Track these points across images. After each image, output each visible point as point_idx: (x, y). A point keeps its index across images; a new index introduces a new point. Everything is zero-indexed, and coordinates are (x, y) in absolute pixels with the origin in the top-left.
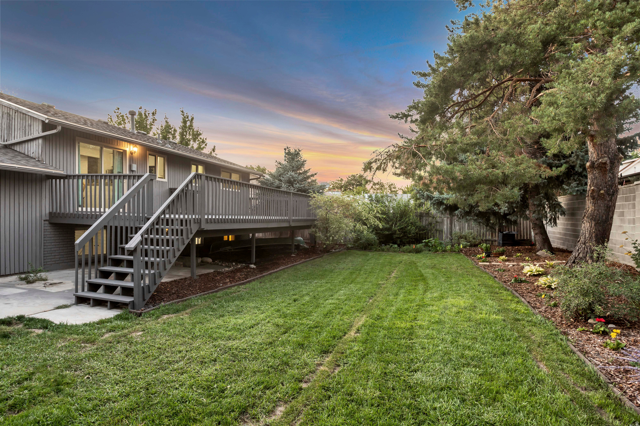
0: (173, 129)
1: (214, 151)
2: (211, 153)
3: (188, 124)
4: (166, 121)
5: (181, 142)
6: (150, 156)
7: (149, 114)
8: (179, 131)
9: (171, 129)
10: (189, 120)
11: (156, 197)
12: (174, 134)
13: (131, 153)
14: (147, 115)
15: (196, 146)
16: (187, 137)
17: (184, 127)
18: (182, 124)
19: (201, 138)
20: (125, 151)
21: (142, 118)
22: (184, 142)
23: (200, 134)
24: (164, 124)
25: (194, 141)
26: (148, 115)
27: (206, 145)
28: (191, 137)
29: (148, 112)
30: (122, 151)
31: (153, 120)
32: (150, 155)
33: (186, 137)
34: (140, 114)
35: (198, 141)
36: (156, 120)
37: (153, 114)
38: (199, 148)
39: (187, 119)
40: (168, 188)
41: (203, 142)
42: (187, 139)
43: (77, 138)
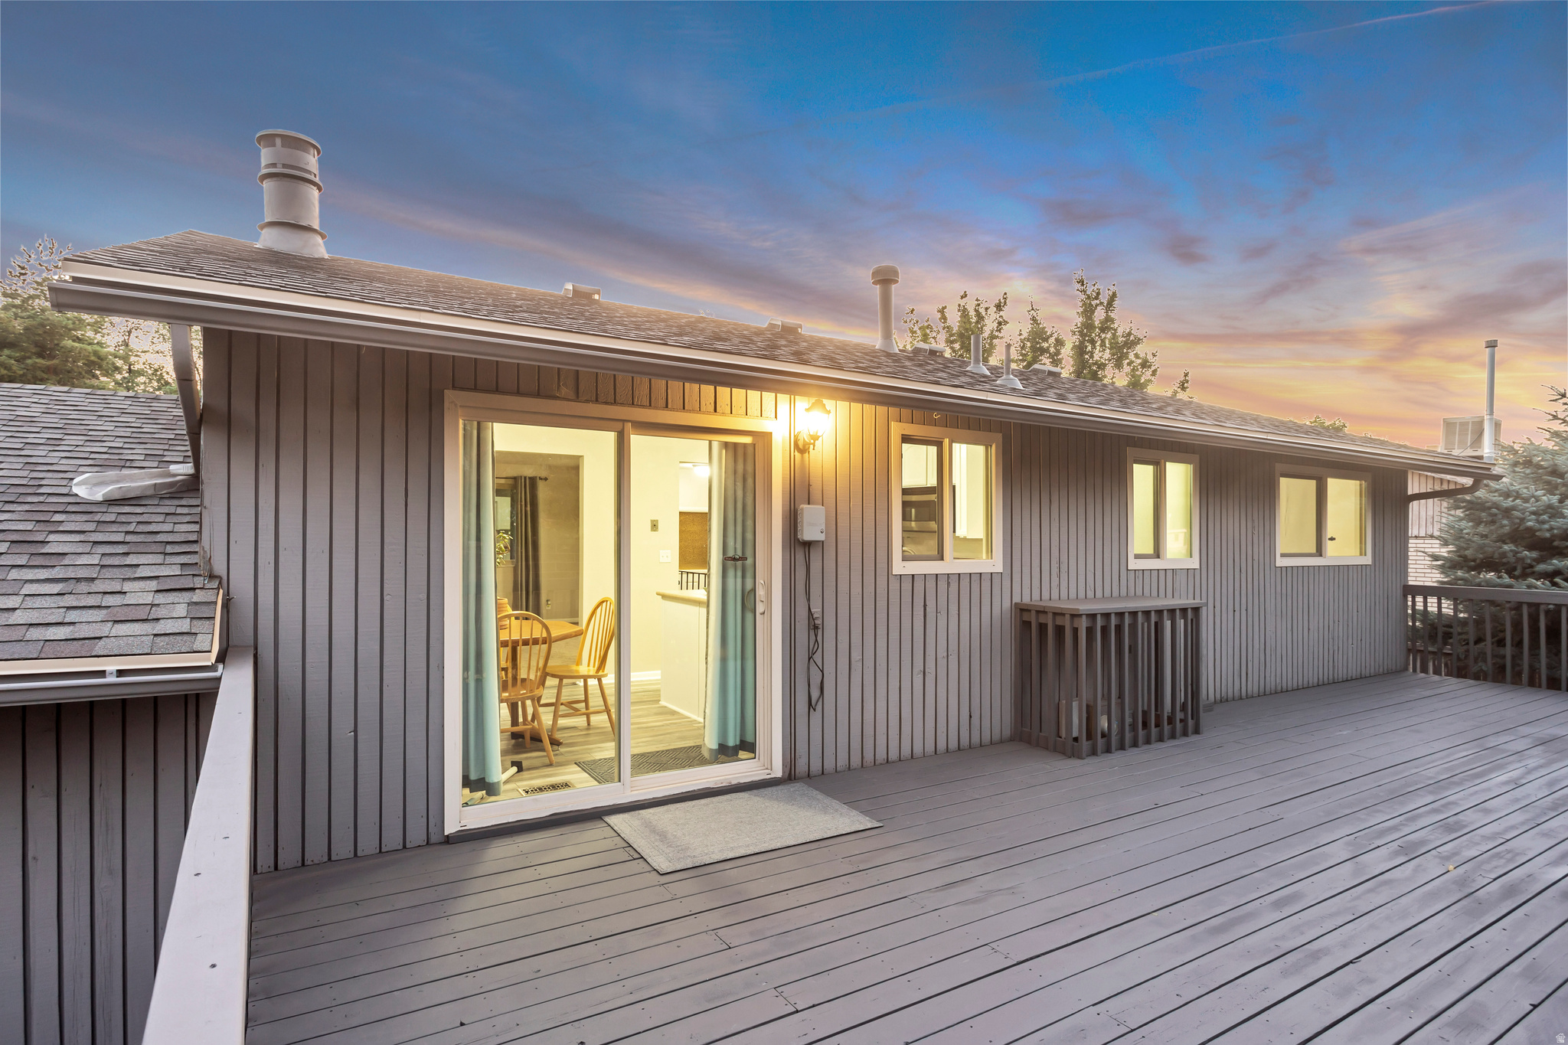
0: (1052, 340)
1: (1183, 388)
2: (1176, 392)
3: (1099, 314)
4: (1034, 319)
5: (1078, 374)
6: (907, 448)
7: (987, 309)
8: (1070, 342)
9: (1046, 340)
10: (1101, 303)
11: (942, 663)
12: (1058, 353)
13: (801, 448)
14: (982, 311)
15: (1121, 380)
16: (1096, 357)
17: (1087, 327)
18: (1080, 320)
19: (1137, 356)
20: (763, 439)
21: (970, 323)
22: (1087, 371)
23: (1138, 341)
24: (1026, 329)
25: (1118, 366)
26: (984, 314)
27: (1154, 373)
28: (1107, 355)
29: (983, 306)
30: (747, 440)
31: (1000, 323)
32: (906, 439)
33: (1092, 357)
34: (964, 312)
35: (1129, 364)
36: (1006, 323)
37: (999, 307)
38: (1136, 384)
39: (1094, 303)
40: (1007, 604)
41: (1145, 364)
42: (1096, 363)
43: (449, 395)
